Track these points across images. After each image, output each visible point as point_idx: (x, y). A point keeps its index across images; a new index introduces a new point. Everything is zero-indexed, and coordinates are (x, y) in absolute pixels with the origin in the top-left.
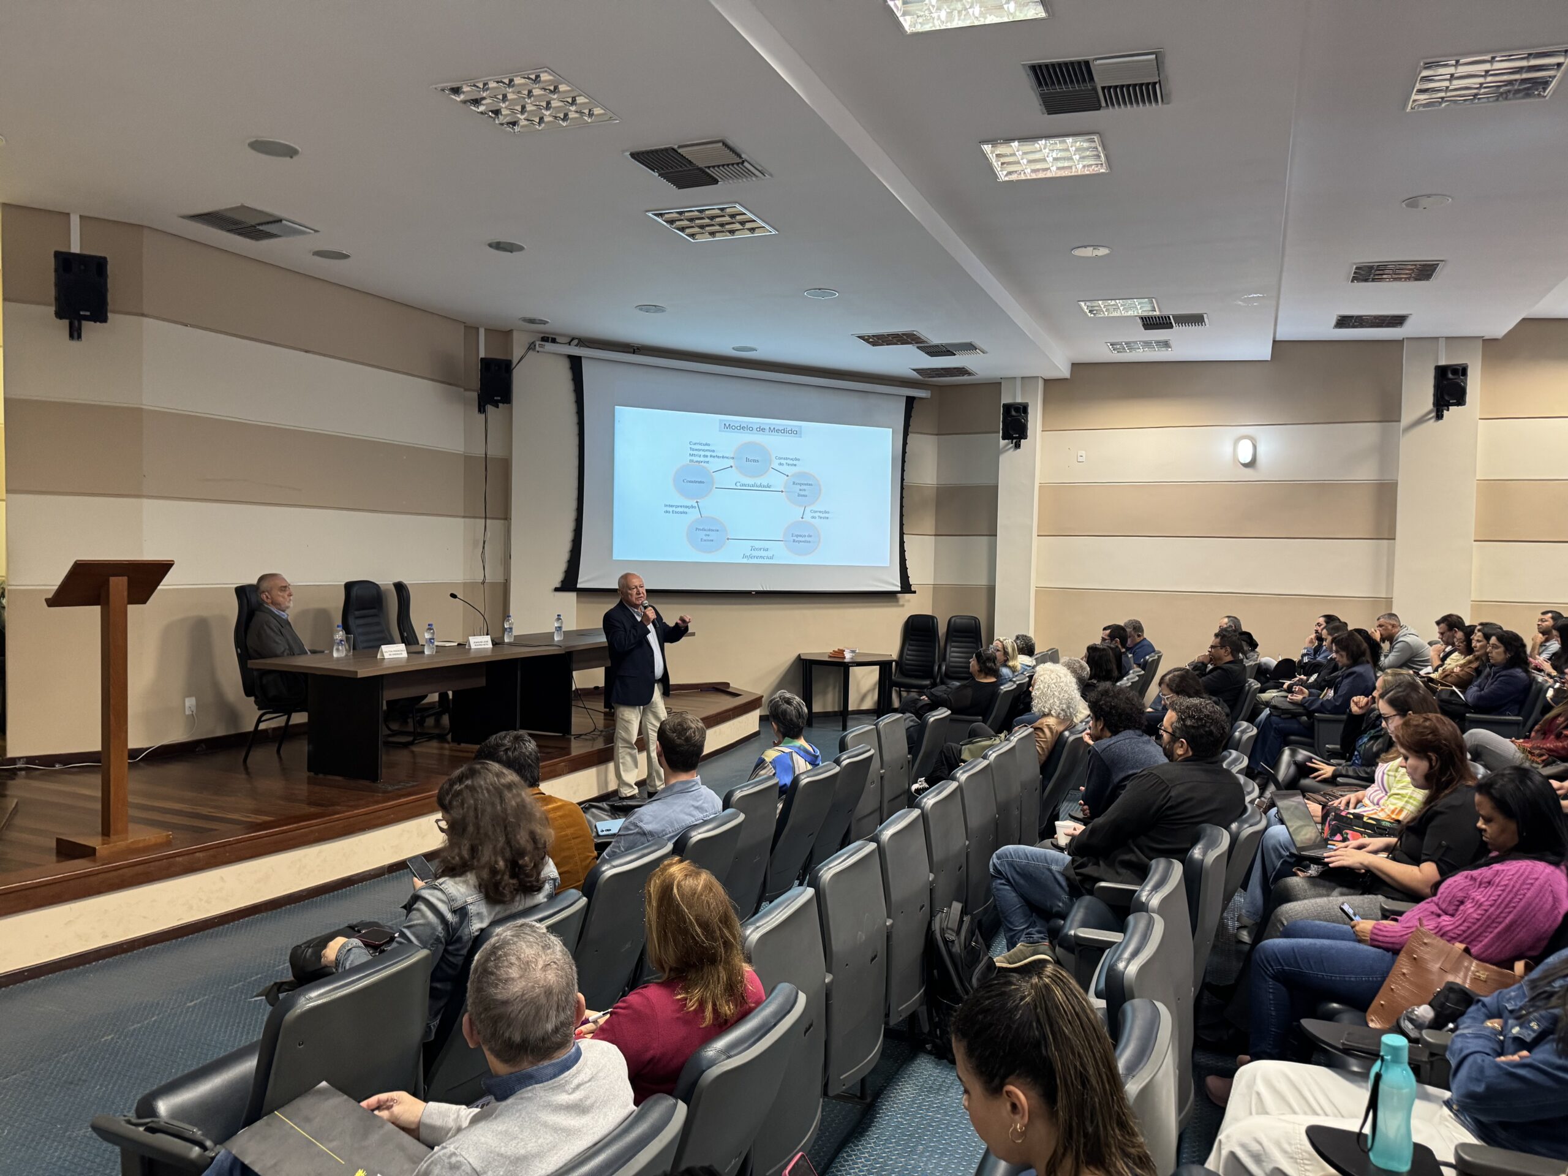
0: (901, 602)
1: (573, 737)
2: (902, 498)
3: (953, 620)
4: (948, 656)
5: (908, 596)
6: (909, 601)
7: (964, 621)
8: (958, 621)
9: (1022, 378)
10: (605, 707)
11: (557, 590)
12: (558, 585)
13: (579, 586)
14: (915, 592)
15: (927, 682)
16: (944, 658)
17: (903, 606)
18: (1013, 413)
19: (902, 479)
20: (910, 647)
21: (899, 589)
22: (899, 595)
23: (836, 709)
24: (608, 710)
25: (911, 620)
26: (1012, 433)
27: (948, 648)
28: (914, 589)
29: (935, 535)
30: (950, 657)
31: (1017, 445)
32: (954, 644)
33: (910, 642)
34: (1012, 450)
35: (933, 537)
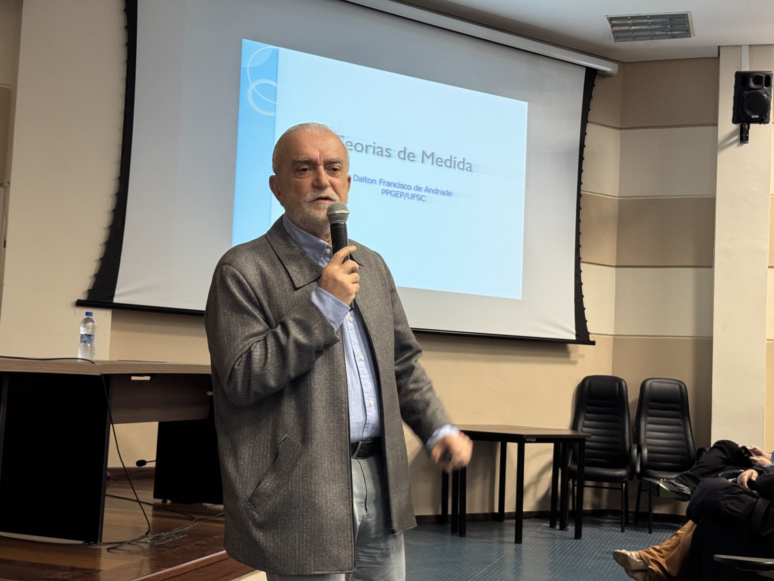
0: (573, 357)
1: (104, 548)
2: (579, 208)
3: (648, 383)
4: (642, 436)
5: (582, 348)
6: (582, 356)
7: (663, 385)
8: (656, 385)
9: (750, 45)
10: (155, 497)
11: (80, 304)
12: (83, 297)
13: (116, 300)
14: (593, 343)
15: (621, 472)
16: (636, 439)
17: (575, 363)
18: (752, 85)
19: (580, 183)
20: (587, 423)
21: (574, 338)
22: (571, 346)
23: (487, 511)
24: (160, 501)
25: (587, 384)
26: (748, 113)
27: (643, 424)
28: (591, 338)
29: (617, 267)
30: (646, 438)
31: (744, 138)
32: (649, 418)
33: (587, 415)
34: (737, 144)
35: (613, 270)
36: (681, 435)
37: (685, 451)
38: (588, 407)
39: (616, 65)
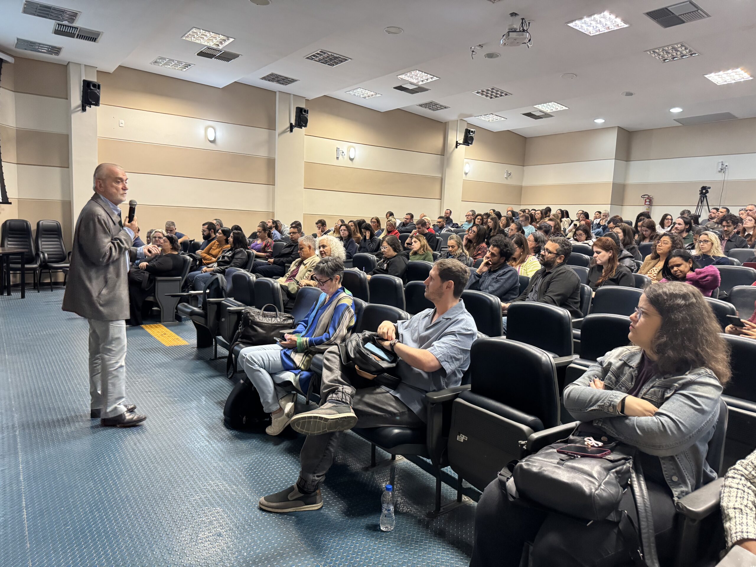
3: (41, 222)
4: (40, 248)
6: (3, 210)
8: (44, 223)
9: (85, 65)
14: (10, 203)
16: (37, 249)
18: (92, 88)
20: (9, 243)
25: (8, 223)
26: (90, 100)
27: (40, 242)
28: (10, 201)
29: (17, 164)
30: (42, 248)
31: (84, 110)
32: (43, 239)
33: (10, 239)
34: (80, 112)
35: (16, 165)
36: (60, 246)
37: (62, 253)
38: (10, 235)
39: (13, 59)
